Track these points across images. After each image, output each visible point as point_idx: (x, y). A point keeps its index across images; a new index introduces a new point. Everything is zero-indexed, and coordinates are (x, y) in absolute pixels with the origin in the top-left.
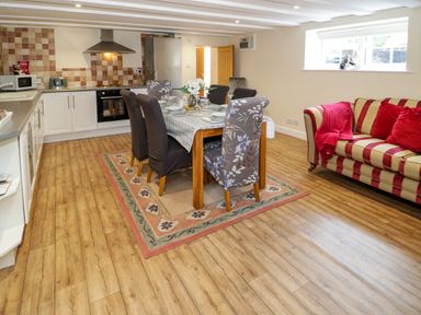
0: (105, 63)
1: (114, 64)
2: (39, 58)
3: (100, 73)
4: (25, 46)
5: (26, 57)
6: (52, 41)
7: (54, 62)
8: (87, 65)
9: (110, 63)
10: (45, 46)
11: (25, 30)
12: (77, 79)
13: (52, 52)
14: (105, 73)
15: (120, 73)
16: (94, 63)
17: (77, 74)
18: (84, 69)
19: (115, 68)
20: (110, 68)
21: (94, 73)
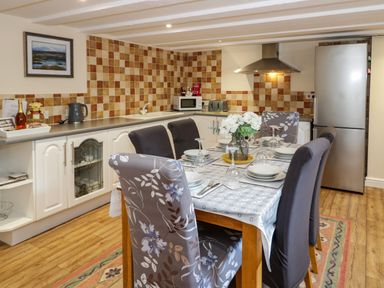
0: (268, 85)
1: (280, 86)
2: (209, 80)
3: (262, 98)
4: (199, 69)
5: (199, 80)
6: (219, 63)
7: (219, 84)
8: (249, 88)
9: (275, 85)
10: (214, 69)
11: (200, 53)
12: (239, 103)
13: (219, 74)
14: (268, 97)
15: (287, 98)
16: (257, 86)
17: (240, 97)
18: (246, 93)
19: (281, 92)
20: (274, 92)
21: (256, 97)
